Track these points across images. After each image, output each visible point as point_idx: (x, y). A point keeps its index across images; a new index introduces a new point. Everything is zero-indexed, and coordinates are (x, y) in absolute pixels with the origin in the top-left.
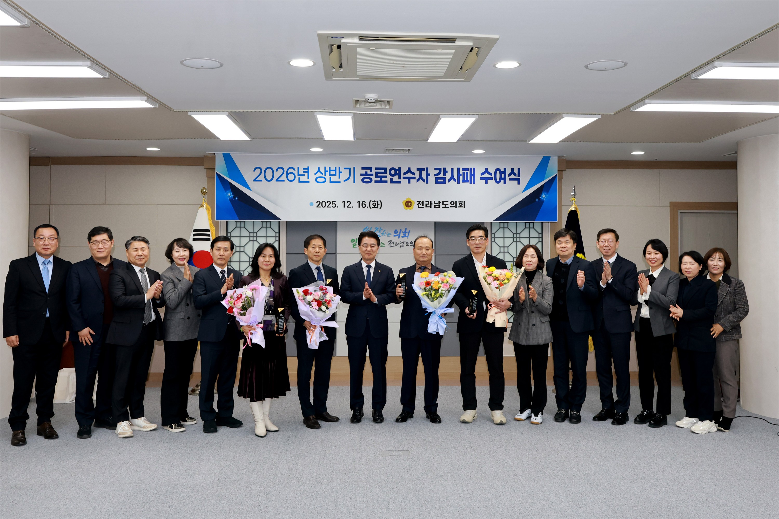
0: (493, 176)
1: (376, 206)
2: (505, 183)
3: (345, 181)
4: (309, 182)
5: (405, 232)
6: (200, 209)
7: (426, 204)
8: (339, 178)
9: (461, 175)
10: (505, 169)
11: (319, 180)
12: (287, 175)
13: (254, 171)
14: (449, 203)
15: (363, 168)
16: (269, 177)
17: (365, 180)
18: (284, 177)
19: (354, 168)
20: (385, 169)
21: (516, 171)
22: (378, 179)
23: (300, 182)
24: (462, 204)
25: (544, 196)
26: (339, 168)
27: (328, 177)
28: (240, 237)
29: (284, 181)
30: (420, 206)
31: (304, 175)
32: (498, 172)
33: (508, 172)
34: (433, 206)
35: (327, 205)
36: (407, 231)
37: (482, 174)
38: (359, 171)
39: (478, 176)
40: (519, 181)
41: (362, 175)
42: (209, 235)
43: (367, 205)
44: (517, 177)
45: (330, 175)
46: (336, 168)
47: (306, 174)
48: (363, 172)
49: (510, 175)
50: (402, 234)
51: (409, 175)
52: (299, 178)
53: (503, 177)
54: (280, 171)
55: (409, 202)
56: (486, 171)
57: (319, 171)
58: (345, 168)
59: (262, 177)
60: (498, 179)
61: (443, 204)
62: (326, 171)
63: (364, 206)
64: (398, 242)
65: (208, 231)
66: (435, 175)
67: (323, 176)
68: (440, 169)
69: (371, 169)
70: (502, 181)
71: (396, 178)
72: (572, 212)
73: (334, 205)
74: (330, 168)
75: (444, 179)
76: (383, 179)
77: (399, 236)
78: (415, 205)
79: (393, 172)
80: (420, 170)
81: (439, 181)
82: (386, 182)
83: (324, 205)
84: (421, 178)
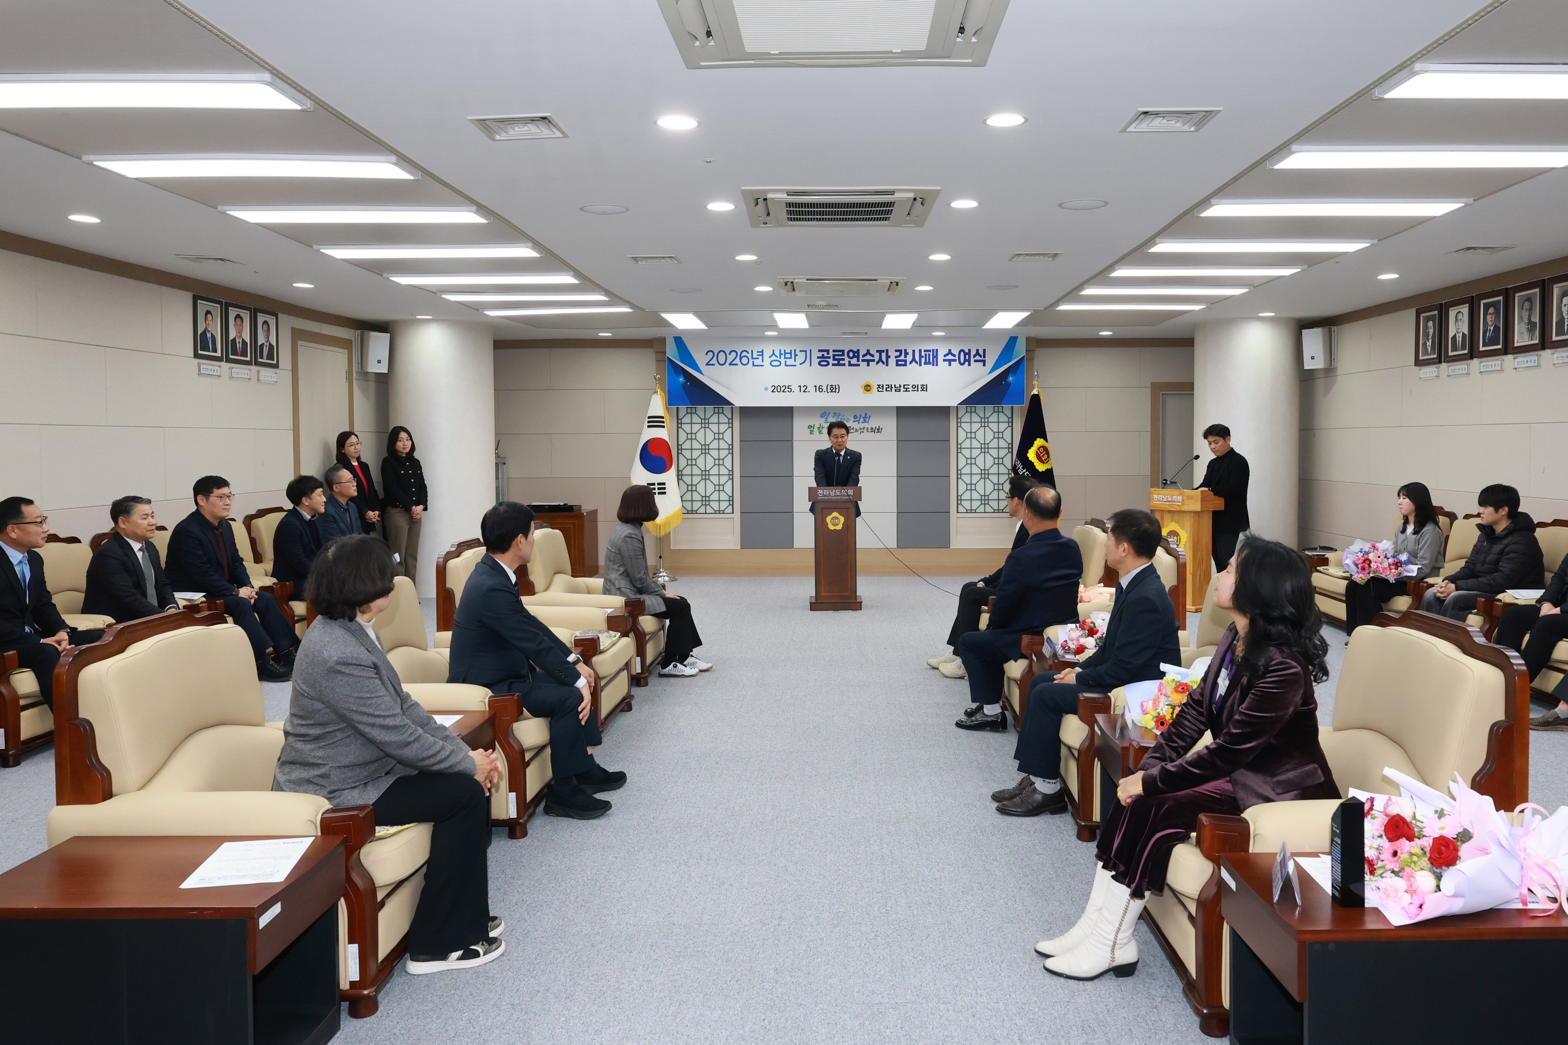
0: (957, 358)
1: (834, 390)
2: (969, 365)
3: (801, 364)
4: (763, 366)
5: (865, 418)
6: (654, 396)
7: (886, 388)
8: (795, 361)
9: (923, 357)
10: (970, 350)
11: (774, 363)
12: (741, 358)
13: (707, 354)
14: (910, 387)
15: (820, 351)
16: (722, 361)
17: (822, 363)
18: (737, 361)
19: (811, 350)
20: (843, 351)
21: (981, 352)
22: (836, 362)
23: (753, 365)
24: (924, 388)
25: (1011, 379)
26: (795, 350)
27: (783, 360)
28: (691, 423)
29: (737, 364)
30: (880, 390)
31: (758, 358)
32: (962, 353)
33: (973, 353)
34: (893, 389)
35: (782, 390)
36: (868, 416)
37: (945, 356)
38: (816, 354)
39: (941, 357)
40: (984, 362)
41: (818, 358)
42: (663, 422)
43: (825, 389)
44: (982, 359)
45: (785, 358)
46: (791, 351)
47: (760, 357)
48: (820, 354)
49: (974, 356)
50: (862, 420)
51: (868, 357)
52: (753, 362)
53: (967, 358)
54: (734, 354)
55: (868, 386)
56: (950, 352)
57: (773, 354)
58: (800, 351)
59: (714, 361)
60: (962, 361)
61: (904, 388)
62: (781, 354)
63: (821, 390)
64: (858, 428)
65: (662, 417)
66: (896, 357)
67: (778, 359)
68: (900, 351)
69: (828, 351)
70: (967, 363)
71: (854, 361)
72: (1034, 395)
73: (790, 390)
74: (785, 351)
75: (905, 361)
76: (841, 362)
77: (859, 421)
78: (875, 389)
79: (851, 354)
80: (880, 352)
81: (899, 363)
82: (844, 365)
83: (779, 390)
84: (880, 360)
